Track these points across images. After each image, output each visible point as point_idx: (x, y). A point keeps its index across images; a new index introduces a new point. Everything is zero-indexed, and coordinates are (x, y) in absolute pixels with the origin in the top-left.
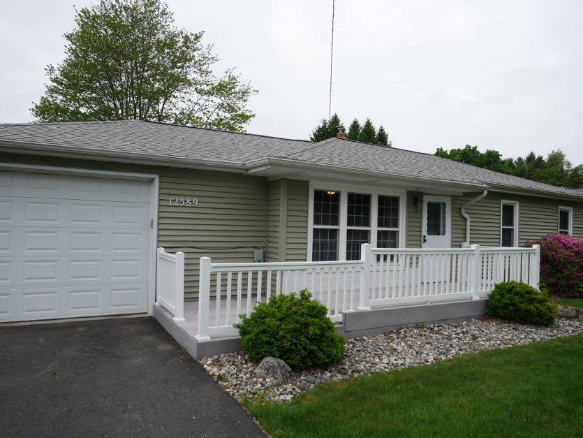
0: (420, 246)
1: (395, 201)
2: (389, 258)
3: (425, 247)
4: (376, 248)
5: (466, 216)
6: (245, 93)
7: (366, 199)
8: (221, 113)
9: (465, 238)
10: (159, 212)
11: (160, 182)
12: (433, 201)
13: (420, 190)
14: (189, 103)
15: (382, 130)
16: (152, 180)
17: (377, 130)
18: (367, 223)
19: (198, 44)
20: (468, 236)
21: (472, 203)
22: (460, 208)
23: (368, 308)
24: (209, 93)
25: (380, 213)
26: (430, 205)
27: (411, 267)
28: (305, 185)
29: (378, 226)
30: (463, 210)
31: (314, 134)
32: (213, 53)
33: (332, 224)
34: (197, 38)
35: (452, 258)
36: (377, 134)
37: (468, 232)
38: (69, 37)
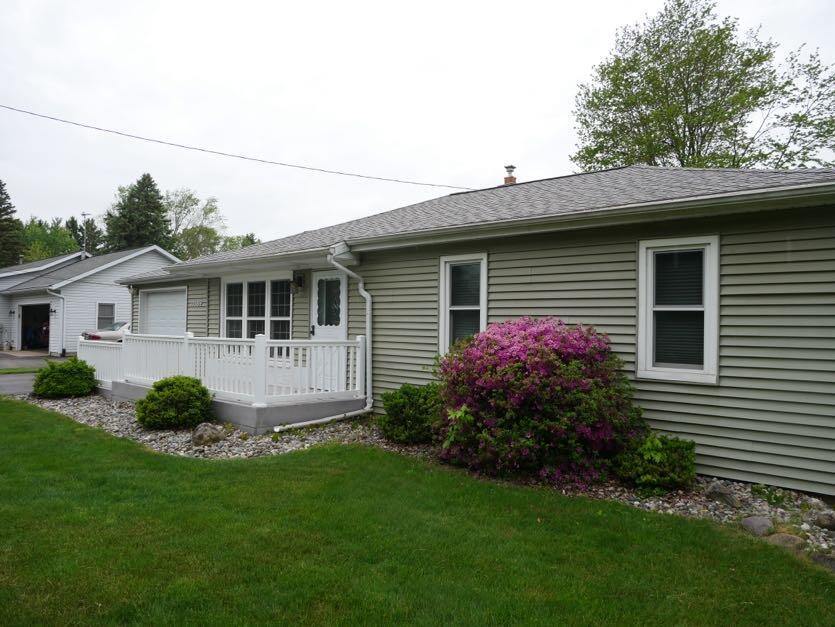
0: (309, 338)
2: (284, 352)
3: (314, 339)
4: (269, 340)
5: (365, 294)
10: (187, 311)
12: (324, 278)
13: (305, 267)
16: (186, 289)
18: (262, 312)
20: (368, 325)
26: (320, 283)
28: (217, 281)
29: (272, 315)
30: (360, 286)
37: (369, 320)
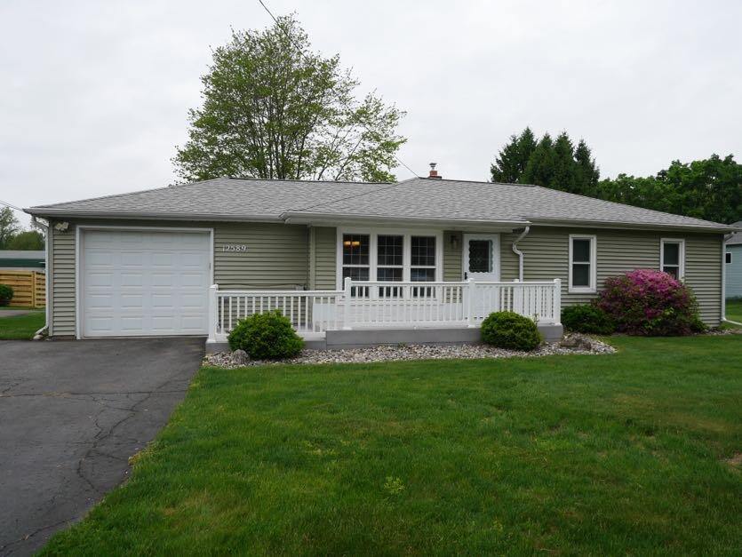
1: (432, 240)
5: (519, 252)
6: (392, 116)
7: (399, 240)
8: (367, 143)
9: (519, 274)
10: (215, 257)
11: (215, 234)
12: (475, 239)
14: (328, 136)
15: (581, 145)
16: (210, 232)
17: (575, 145)
18: (400, 261)
19: (335, 70)
20: (521, 272)
21: (519, 239)
22: (511, 245)
23: (349, 328)
24: (350, 122)
25: (414, 251)
26: (472, 243)
27: (448, 302)
29: (412, 264)
30: (514, 247)
31: (501, 155)
32: (353, 77)
33: (363, 263)
34: (333, 63)
35: (501, 291)
36: (575, 150)
37: (521, 268)
38: (205, 80)
